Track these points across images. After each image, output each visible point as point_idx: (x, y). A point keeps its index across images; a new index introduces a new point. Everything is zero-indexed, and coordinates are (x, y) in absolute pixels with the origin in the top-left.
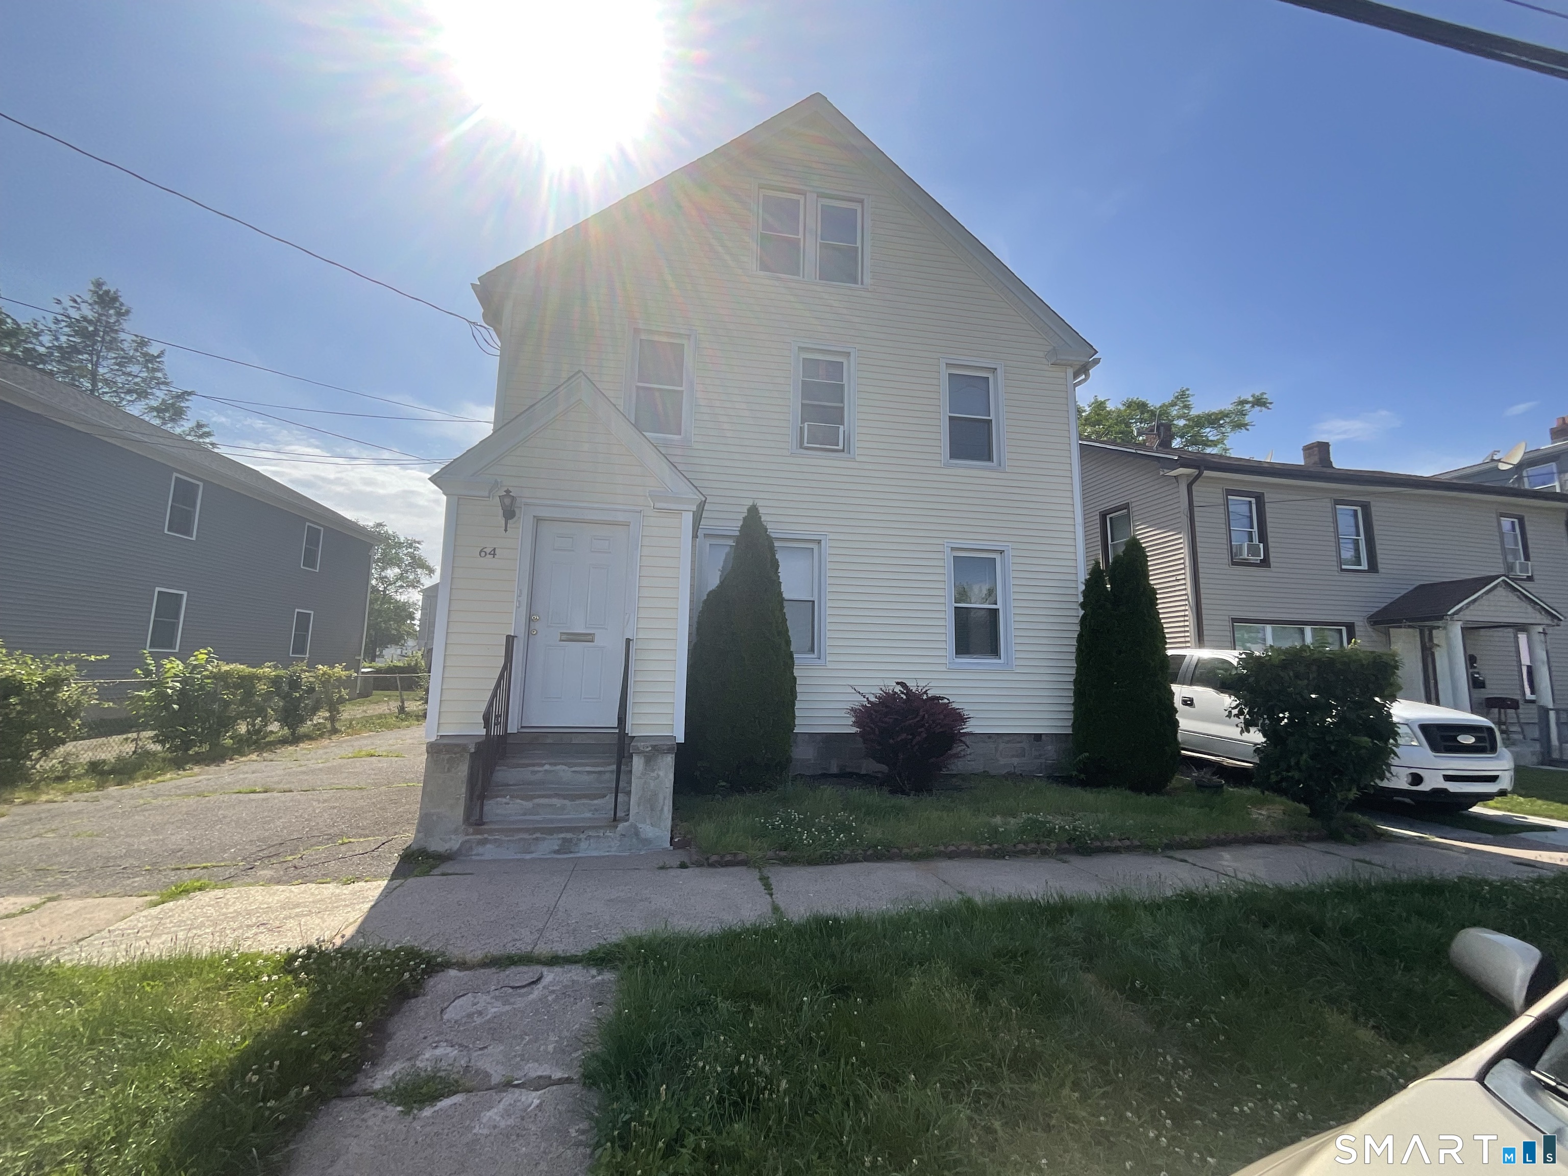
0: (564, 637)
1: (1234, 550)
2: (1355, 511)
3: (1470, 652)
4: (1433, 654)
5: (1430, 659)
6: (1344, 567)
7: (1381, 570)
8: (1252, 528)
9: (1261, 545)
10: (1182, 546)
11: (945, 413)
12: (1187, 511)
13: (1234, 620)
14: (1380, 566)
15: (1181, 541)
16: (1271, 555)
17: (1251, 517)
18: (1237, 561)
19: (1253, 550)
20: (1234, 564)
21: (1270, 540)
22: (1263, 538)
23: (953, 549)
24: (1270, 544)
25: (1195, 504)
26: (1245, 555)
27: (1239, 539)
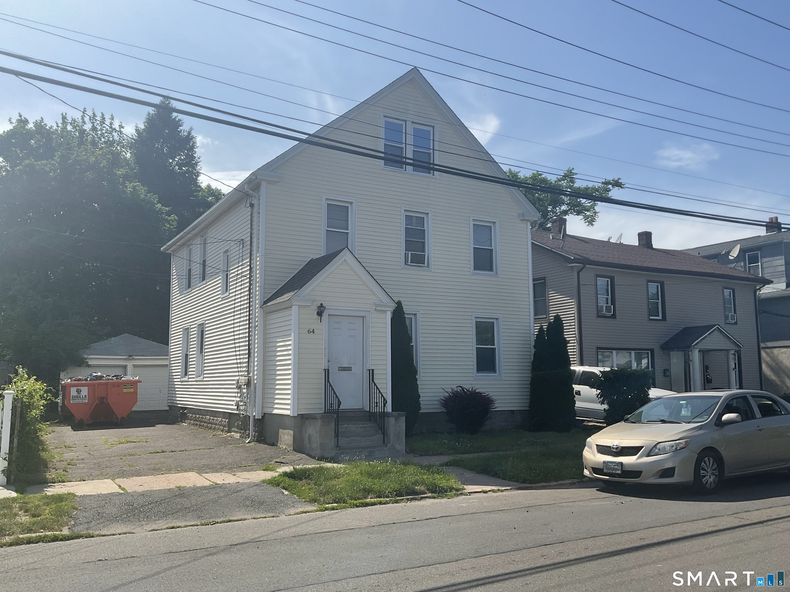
0: (340, 369)
1: (599, 309)
2: (658, 286)
3: (706, 364)
4: (689, 365)
5: (687, 368)
6: (651, 317)
7: (667, 320)
8: (608, 296)
9: (612, 306)
10: (573, 306)
11: (472, 246)
12: (576, 287)
13: (598, 348)
14: (667, 317)
15: (573, 303)
16: (617, 311)
17: (608, 290)
18: (600, 316)
19: (608, 309)
20: (599, 316)
21: (617, 303)
22: (613, 303)
23: (476, 318)
24: (617, 306)
25: (581, 283)
26: (604, 312)
27: (602, 302)
